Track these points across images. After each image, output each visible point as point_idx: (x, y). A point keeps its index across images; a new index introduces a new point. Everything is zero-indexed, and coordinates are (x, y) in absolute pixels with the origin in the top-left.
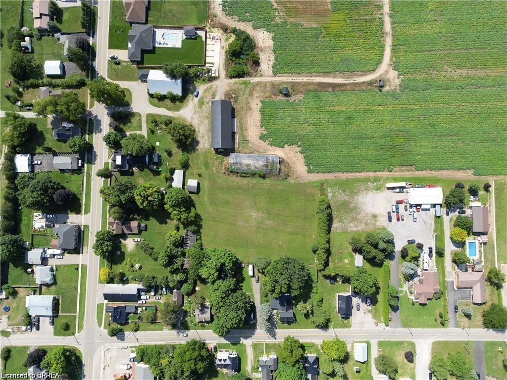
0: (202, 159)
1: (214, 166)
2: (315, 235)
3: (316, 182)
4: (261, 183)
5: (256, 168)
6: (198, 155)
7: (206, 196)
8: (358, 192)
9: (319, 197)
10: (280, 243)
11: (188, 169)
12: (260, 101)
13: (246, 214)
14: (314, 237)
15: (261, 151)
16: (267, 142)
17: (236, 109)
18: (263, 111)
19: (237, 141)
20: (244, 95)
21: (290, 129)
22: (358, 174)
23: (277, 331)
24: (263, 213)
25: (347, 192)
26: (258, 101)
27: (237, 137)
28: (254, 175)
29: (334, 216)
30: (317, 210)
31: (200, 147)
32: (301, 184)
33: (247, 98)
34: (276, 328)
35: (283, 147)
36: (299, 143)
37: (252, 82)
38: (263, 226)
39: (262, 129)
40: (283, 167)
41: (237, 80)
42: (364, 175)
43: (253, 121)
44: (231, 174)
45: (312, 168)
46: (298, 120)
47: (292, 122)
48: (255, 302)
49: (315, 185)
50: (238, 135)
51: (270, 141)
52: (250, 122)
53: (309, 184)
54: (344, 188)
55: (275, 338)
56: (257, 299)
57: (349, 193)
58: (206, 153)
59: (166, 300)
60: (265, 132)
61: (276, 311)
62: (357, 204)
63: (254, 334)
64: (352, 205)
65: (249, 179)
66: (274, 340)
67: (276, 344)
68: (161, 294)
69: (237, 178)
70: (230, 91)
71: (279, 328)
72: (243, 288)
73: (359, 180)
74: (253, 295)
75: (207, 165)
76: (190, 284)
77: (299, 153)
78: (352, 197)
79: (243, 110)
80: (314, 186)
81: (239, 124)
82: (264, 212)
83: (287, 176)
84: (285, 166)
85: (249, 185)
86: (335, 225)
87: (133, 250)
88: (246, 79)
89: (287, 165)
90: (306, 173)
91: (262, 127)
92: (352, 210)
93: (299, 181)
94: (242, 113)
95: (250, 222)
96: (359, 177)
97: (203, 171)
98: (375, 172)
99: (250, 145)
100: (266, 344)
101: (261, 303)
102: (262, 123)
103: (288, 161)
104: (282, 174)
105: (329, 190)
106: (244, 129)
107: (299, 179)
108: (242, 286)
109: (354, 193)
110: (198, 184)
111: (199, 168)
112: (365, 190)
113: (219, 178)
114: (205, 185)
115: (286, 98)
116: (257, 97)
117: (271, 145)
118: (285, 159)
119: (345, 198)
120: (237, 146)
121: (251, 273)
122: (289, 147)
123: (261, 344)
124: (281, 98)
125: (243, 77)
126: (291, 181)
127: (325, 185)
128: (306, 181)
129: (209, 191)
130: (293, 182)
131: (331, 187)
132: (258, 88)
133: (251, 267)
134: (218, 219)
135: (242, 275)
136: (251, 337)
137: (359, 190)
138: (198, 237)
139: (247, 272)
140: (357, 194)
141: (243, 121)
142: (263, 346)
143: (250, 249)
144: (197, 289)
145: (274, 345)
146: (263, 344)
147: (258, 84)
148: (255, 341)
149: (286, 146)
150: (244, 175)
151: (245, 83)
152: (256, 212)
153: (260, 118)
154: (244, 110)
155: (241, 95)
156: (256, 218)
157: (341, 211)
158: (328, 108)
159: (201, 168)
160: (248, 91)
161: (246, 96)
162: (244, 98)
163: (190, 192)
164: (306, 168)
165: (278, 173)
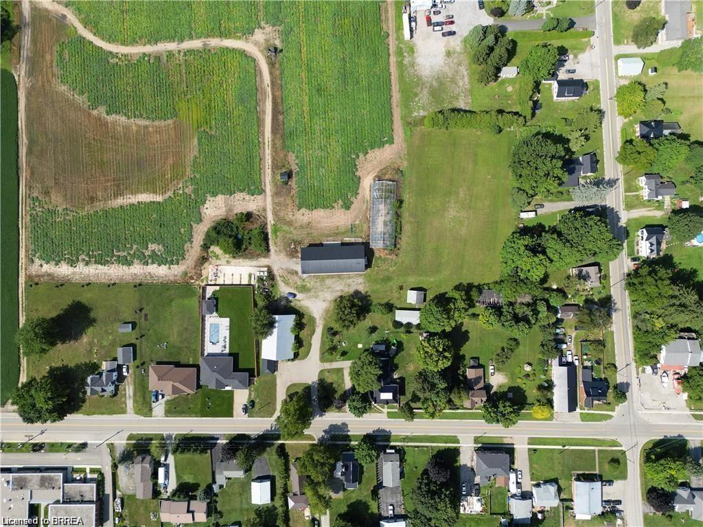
0: (379, 286)
1: (388, 270)
2: (477, 131)
3: (405, 132)
4: (409, 206)
5: (388, 213)
6: (373, 291)
7: (428, 278)
8: (417, 77)
9: (426, 128)
10: (490, 177)
11: (393, 304)
12: (298, 210)
13: (452, 224)
14: (479, 133)
15: (365, 207)
16: (353, 199)
17: (311, 243)
18: (311, 207)
19: (353, 240)
20: (291, 233)
21: (335, 169)
22: (392, 77)
23: (607, 178)
24: (449, 202)
25: (418, 90)
26: (298, 213)
27: (347, 240)
28: (398, 216)
29: (450, 107)
30: (444, 130)
31: (362, 289)
32: (408, 152)
33: (295, 229)
34: (604, 178)
35: (360, 178)
36: (353, 156)
37: (273, 222)
38: (467, 201)
39: (336, 207)
40: (387, 177)
41: (271, 243)
42: (393, 69)
43: (325, 220)
44: (398, 246)
45: (386, 139)
46: (323, 159)
47: (326, 167)
48: (569, 208)
49: (409, 133)
50: (345, 239)
51: (352, 196)
52: (327, 223)
53: (408, 141)
54: (412, 95)
55: (618, 179)
56: (565, 206)
58: (369, 279)
59: (572, 329)
60: (340, 202)
61: (580, 179)
62: (433, 77)
63: (613, 208)
64: (434, 83)
65: (403, 222)
66: (620, 180)
67: (625, 179)
68: (564, 334)
69: (403, 238)
70: (287, 251)
71: (604, 174)
72: (552, 226)
73: (401, 77)
74: (560, 212)
75: (387, 279)
76: (550, 296)
77: (367, 156)
78: (423, 84)
79: (311, 233)
80: (411, 135)
81: (331, 238)
82: (447, 200)
83: (398, 171)
84: (385, 174)
85: (411, 222)
86: (461, 104)
87: (506, 375)
88: (269, 231)
89: (384, 171)
90: (394, 146)
91: (333, 207)
92: (441, 84)
93: (405, 155)
94: (315, 234)
95: (462, 219)
96: (397, 76)
97: (394, 284)
98: (389, 55)
99: (357, 222)
100: (626, 191)
101: (571, 200)
102: (328, 207)
103: (378, 170)
104: (396, 177)
105: (416, 114)
106: (336, 231)
107: (401, 155)
108: (549, 226)
109: (419, 82)
110: (412, 289)
111: (391, 290)
112: (414, 67)
113: (403, 262)
114: (413, 280)
115: (294, 175)
116: (293, 215)
117: (357, 194)
118: (375, 174)
119: (425, 93)
120: (360, 240)
121: (532, 215)
122: (359, 170)
123: (626, 199)
124: (294, 182)
125: (267, 234)
126: (404, 165)
127: (409, 120)
128: (404, 145)
129: (421, 275)
130: (405, 163)
131: (412, 112)
132: (282, 214)
133: (523, 215)
134: (460, 262)
135: (534, 227)
136: (617, 212)
137: (414, 75)
138: (486, 287)
139: (530, 220)
140: (419, 78)
141: (326, 232)
142: (629, 196)
143: (498, 217)
144: (555, 287)
145: (626, 181)
146: (626, 196)
147: (275, 213)
148: (622, 207)
149: (357, 174)
150: (398, 230)
151: (275, 231)
152: (449, 211)
153: (322, 210)
155: (291, 236)
156: (457, 211)
157: (443, 98)
158: (306, 120)
159: (391, 287)
160: (285, 228)
161: (292, 229)
162: (294, 232)
163: (425, 300)
164: (387, 145)
165: (395, 183)
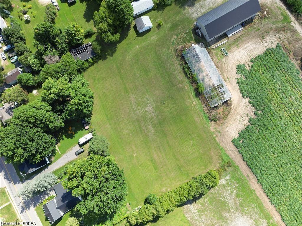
0: (177, 19)
1: (177, 35)
2: (166, 190)
3: (227, 156)
4: (189, 95)
5: (203, 80)
6: (179, 12)
7: (141, 46)
8: (246, 213)
9: (213, 169)
10: (135, 155)
11: (158, 11)
13: (145, 99)
14: (164, 189)
15: (225, 75)
16: (239, 77)
17: (252, 23)
18: (269, 52)
19: (219, 43)
20: (273, 23)
21: (268, 93)
22: (267, 200)
23: (32, 208)
24: (158, 116)
25: (238, 201)
26: (277, 42)
27: (224, 41)
28: (194, 81)
29: (201, 200)
30: (196, 176)
31: (190, 10)
32: (215, 140)
33: (271, 28)
34: (34, 206)
35: (243, 97)
36: (259, 112)
37: (292, 24)
38: (142, 125)
39: (249, 63)
40: (221, 109)
41: (284, 7)
42: (271, 209)
43: (252, 48)
44: (179, 58)
45: (241, 142)
46: (284, 96)
47: (278, 91)
48: (53, 164)
49: (224, 157)
50: (226, 41)
51: (241, 78)
52: (249, 46)
53: (221, 149)
54: (241, 193)
55: (22, 212)
56: (57, 164)
57: (238, 203)
58: (187, 20)
59: (6, 66)
60: (248, 68)
61: (55, 195)
62: (231, 220)
63: (15, 184)
64: (227, 215)
65: (186, 79)
66: (19, 212)
67: (16, 216)
68: (9, 58)
69: (179, 67)
70: (267, 7)
71: (36, 210)
72: (61, 141)
73: (260, 206)
74: (60, 156)
75: (174, 27)
77: (247, 119)
78: (237, 209)
79: (256, 31)
80: (222, 157)
81: (238, 36)
82: (160, 117)
83: (214, 120)
84: (224, 111)
85: (179, 83)
86: (192, 208)
88: (291, 17)
89: (227, 113)
90: (231, 139)
91: (251, 61)
92: (221, 218)
93: (217, 136)
94: (253, 32)
95: (139, 108)
96: (264, 205)
97: (166, 27)
98: (283, 220)
99: (224, 60)
100: (10, 205)
101: (55, 172)
102: (255, 59)
103: (232, 112)
104: (213, 113)
105: (228, 178)
106: (237, 43)
107: (219, 135)
108: (63, 139)
109: (242, 209)
110: (149, 30)
111: (165, 21)
112: (254, 220)
113: (168, 48)
114: (152, 38)
115: (300, 70)
116: (280, 38)
117: (238, 83)
118: (232, 106)
119: (230, 202)
120: (213, 46)
121: (82, 140)
122: (248, 104)
123: (7, 198)
124: (296, 64)
125: (291, 12)
126: (212, 127)
127: (230, 170)
128: (222, 144)
129: (148, 46)
130: (212, 129)
131: (233, 177)
132: (289, 34)
133: (89, 136)
134: (122, 71)
135: (76, 131)
136: (10, 183)
137: (250, 213)
139: (81, 136)
140: (243, 213)
141: (245, 38)
142: (6, 202)
143: (110, 125)
144: (35, 92)
145: (13, 215)
146: (9, 201)
147: (294, 31)
148: (8, 190)
149: (247, 100)
150: (187, 70)
151: (286, 18)
152: (153, 108)
153: (260, 54)
154: (257, 33)
155: (271, 21)
156: (147, 111)
157: (212, 205)
159: (167, 24)
160: (280, 25)
161: (274, 26)
162: (271, 25)
163: (135, 27)
164: (237, 136)
165: (212, 107)
